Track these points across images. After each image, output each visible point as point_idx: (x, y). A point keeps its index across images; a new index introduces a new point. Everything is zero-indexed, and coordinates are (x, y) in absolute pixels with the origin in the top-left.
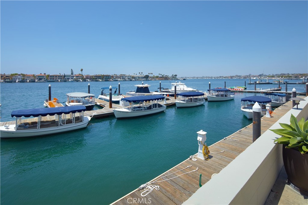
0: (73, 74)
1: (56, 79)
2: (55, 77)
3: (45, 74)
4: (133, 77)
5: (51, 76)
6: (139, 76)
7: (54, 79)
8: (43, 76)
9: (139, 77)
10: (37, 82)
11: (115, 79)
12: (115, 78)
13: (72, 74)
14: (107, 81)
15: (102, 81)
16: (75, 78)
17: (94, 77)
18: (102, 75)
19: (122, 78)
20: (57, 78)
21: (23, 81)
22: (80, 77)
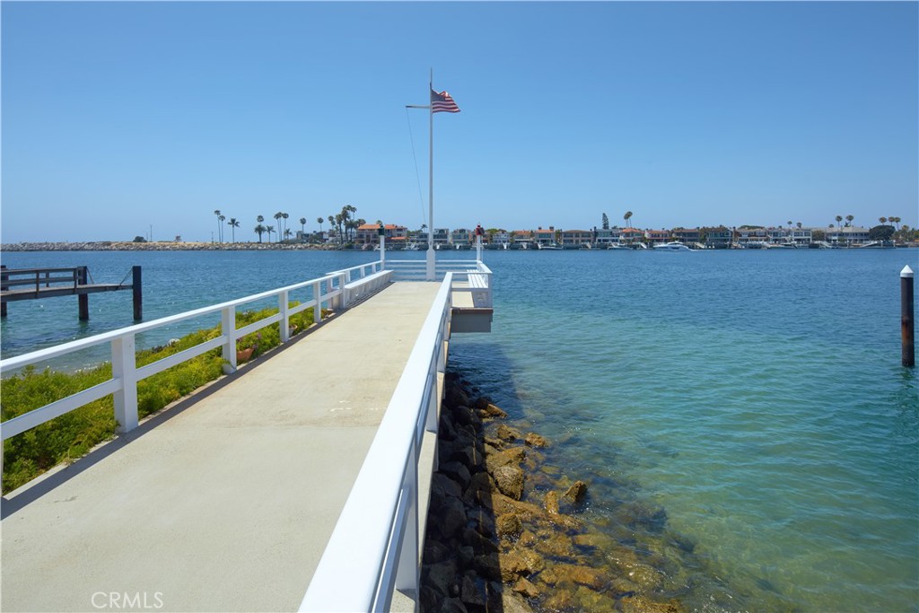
0: (608, 228)
1: (577, 241)
2: (574, 235)
3: (552, 228)
4: (820, 235)
5: (566, 234)
6: (844, 231)
7: (572, 241)
8: (548, 235)
9: (841, 234)
10: (542, 249)
11: (747, 240)
12: (745, 237)
13: (606, 226)
14: (725, 247)
15: (708, 249)
16: (622, 238)
17: (674, 236)
18: (701, 228)
19: (771, 237)
20: (580, 239)
21: (514, 247)
22: (636, 237)
